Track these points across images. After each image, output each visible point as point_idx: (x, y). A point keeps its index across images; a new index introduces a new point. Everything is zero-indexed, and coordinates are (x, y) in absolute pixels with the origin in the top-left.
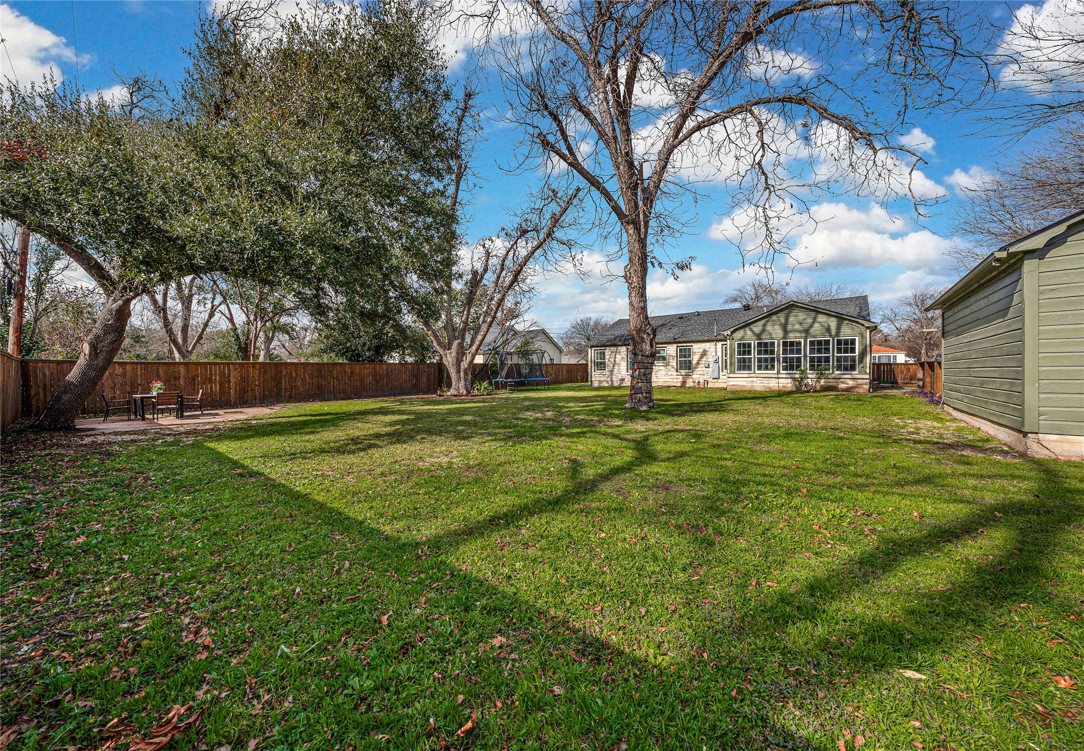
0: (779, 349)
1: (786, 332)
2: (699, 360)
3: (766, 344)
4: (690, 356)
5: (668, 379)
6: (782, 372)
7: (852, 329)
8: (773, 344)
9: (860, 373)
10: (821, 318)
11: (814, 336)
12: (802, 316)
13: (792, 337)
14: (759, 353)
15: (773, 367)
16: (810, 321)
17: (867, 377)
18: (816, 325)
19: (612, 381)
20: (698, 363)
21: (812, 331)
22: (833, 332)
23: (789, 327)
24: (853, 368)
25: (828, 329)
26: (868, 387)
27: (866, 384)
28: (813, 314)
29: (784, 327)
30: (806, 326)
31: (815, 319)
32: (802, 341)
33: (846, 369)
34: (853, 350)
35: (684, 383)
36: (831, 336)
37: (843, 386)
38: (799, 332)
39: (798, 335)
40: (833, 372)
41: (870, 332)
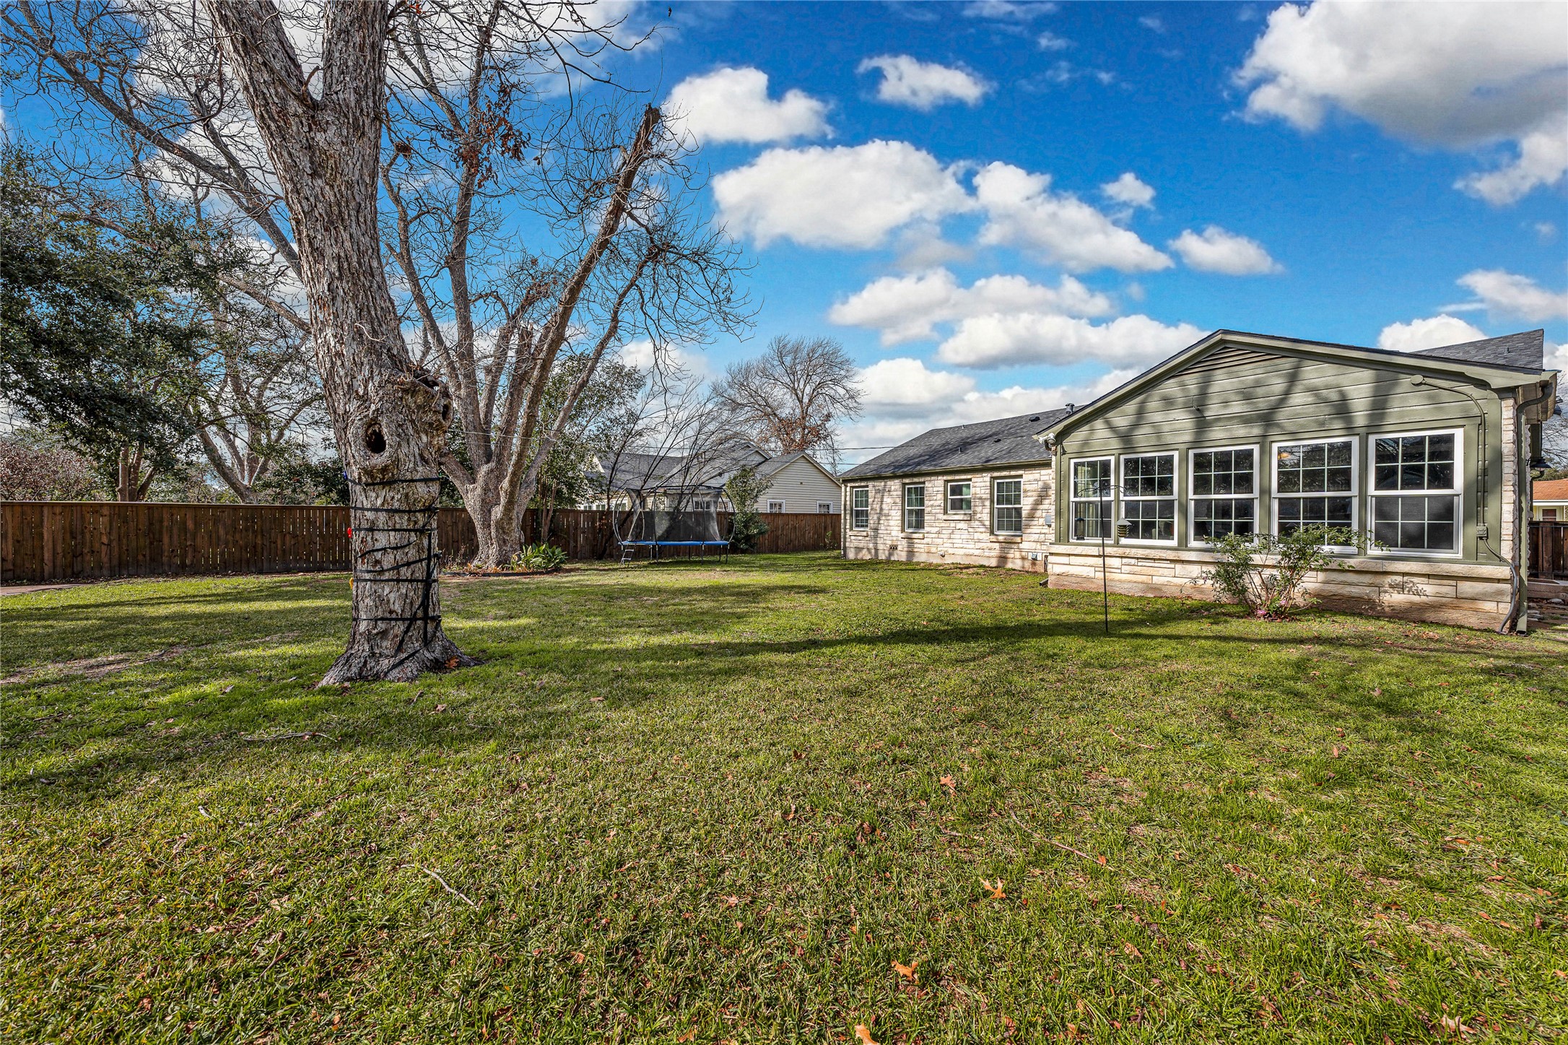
0: (1183, 481)
1: (1202, 424)
2: (1034, 509)
3: (1148, 463)
4: (1018, 500)
5: (972, 549)
6: (1193, 543)
7: (1434, 401)
8: (1169, 460)
9: (1472, 555)
10: (1315, 374)
11: (1293, 435)
12: (1250, 373)
13: (1222, 439)
14: (1131, 486)
15: (1167, 532)
16: (1278, 385)
17: (1505, 572)
18: (1299, 398)
19: (876, 550)
20: (1031, 516)
21: (1282, 416)
22: (1360, 419)
23: (1212, 411)
24: (1441, 535)
25: (1342, 409)
26: (1506, 608)
27: (1496, 597)
28: (1287, 364)
29: (1198, 407)
30: (1262, 404)
31: (1293, 378)
32: (1256, 448)
33: (1413, 540)
34: (1442, 477)
35: (1003, 559)
36: (1350, 430)
37: (1394, 598)
38: (1246, 420)
39: (1241, 431)
40: (1362, 550)
41: (1519, 410)
